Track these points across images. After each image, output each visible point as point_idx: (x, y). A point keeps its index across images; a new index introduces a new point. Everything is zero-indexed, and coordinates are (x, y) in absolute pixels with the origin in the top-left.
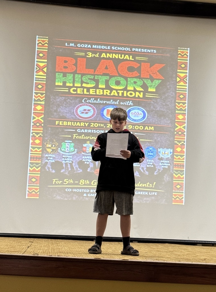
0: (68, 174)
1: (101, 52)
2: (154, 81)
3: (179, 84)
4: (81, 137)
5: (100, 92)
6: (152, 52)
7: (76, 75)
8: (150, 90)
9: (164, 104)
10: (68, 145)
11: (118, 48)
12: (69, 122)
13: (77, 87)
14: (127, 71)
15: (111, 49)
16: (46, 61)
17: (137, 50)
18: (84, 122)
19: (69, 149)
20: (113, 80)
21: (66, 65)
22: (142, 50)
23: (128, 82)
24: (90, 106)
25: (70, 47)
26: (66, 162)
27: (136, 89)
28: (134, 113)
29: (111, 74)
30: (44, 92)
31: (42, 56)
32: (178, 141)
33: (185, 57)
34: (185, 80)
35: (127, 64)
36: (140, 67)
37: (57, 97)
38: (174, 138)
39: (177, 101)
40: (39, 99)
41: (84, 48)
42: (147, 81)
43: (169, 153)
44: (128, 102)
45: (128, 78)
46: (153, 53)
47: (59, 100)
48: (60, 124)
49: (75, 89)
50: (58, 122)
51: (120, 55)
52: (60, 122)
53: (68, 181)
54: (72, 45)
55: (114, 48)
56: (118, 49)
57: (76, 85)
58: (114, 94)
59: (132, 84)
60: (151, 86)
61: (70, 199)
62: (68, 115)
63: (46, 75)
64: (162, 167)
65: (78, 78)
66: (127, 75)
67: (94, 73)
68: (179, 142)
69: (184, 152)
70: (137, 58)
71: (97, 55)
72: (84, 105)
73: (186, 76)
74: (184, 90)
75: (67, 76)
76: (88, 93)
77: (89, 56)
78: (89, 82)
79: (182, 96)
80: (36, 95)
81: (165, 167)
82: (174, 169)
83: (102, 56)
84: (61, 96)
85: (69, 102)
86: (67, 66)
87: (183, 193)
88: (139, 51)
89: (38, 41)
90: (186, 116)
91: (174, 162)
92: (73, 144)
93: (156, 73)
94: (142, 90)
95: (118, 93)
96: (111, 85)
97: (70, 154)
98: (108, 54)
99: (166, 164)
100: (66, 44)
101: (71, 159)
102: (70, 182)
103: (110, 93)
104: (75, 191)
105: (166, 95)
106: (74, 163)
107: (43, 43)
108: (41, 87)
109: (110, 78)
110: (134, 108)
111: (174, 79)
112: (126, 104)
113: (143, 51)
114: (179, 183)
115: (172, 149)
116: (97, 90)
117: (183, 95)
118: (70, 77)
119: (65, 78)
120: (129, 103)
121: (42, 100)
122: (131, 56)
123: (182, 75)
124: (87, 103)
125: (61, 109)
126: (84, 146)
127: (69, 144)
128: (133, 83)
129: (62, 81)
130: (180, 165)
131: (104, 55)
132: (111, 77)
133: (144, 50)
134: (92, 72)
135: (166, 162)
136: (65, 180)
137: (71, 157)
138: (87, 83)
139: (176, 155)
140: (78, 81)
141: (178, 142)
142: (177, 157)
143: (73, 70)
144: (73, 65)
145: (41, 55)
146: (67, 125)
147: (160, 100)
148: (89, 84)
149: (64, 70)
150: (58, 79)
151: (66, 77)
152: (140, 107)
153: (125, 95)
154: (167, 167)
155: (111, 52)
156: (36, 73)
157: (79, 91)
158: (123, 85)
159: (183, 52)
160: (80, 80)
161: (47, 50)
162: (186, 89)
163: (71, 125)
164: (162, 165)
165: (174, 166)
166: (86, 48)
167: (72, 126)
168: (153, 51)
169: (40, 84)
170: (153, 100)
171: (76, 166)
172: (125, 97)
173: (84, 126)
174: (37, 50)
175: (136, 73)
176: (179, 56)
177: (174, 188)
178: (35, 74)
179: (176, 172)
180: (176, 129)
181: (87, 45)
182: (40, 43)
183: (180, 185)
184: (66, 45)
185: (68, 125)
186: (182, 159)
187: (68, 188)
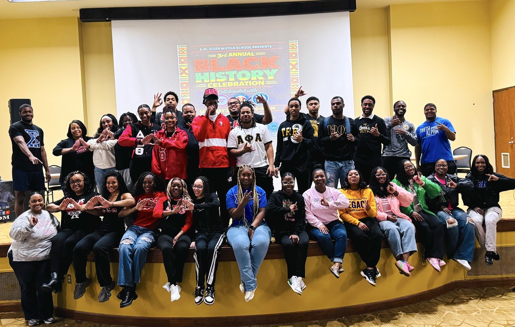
2: (272, 71)
3: (292, 70)
6: (268, 47)
7: (211, 73)
8: (269, 78)
9: (282, 88)
11: (241, 47)
13: (213, 83)
15: (236, 49)
16: (187, 64)
20: (240, 74)
23: (252, 74)
24: (224, 96)
27: (259, 78)
30: (188, 89)
31: (183, 61)
33: (295, 48)
34: (296, 66)
35: (249, 59)
39: (291, 84)
40: (185, 95)
44: (253, 89)
45: (252, 71)
47: (200, 94)
55: (238, 48)
56: (241, 49)
57: (211, 81)
59: (254, 75)
60: (270, 75)
63: (188, 76)
70: (257, 54)
71: (225, 55)
73: (297, 63)
74: (296, 75)
77: (219, 56)
80: (182, 92)
83: (229, 56)
86: (203, 67)
88: (258, 48)
89: (179, 49)
93: (273, 64)
94: (264, 79)
95: (245, 84)
98: (234, 54)
103: (239, 84)
105: (282, 81)
107: (183, 51)
108: (186, 85)
109: (237, 73)
111: (288, 67)
112: (251, 91)
117: (296, 79)
120: (254, 91)
121: (187, 95)
122: (252, 53)
123: (294, 63)
124: (222, 94)
128: (256, 74)
138: (220, 79)
143: (208, 69)
144: (208, 65)
149: (201, 70)
150: (197, 78)
155: (236, 51)
158: (248, 77)
159: (293, 45)
161: (186, 56)
162: (298, 74)
166: (216, 50)
169: (184, 83)
170: (273, 86)
172: (251, 86)
175: (257, 66)
176: (290, 48)
178: (180, 76)
181: (217, 48)
182: (180, 51)
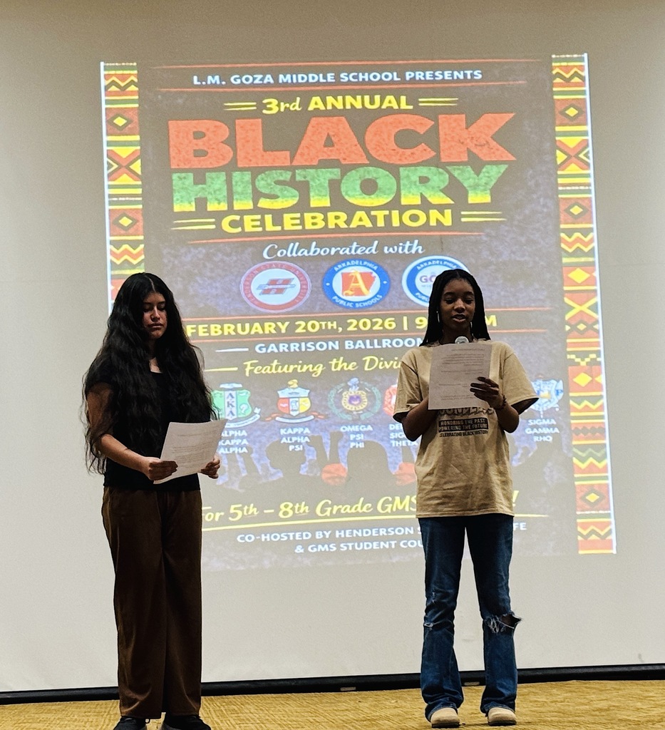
0: (240, 488)
1: (307, 93)
2: (484, 170)
3: (563, 170)
4: (269, 367)
5: (314, 221)
6: (469, 77)
7: (237, 176)
8: (473, 198)
9: (523, 239)
10: (233, 397)
11: (361, 74)
12: (226, 326)
13: (242, 213)
14: (395, 147)
15: (338, 81)
16: (137, 138)
17: (419, 75)
18: (275, 321)
19: (234, 410)
20: (352, 179)
21: (200, 144)
22: (437, 74)
23: (402, 182)
24: (288, 268)
25: (207, 86)
26: (229, 450)
27: (430, 199)
28: (429, 277)
29: (345, 159)
30: (141, 238)
31: (125, 125)
32: (578, 354)
33: (576, 85)
34: (581, 156)
35: (391, 123)
36: (435, 129)
37: (183, 250)
38: (565, 345)
39: (562, 226)
40: (126, 261)
41: (253, 85)
42: (463, 171)
43: (553, 393)
44: (408, 244)
45: (401, 169)
46: (472, 80)
47: (188, 258)
48: (201, 334)
49: (237, 218)
50: (192, 329)
51: (367, 98)
52: (200, 327)
53: (243, 511)
54: (213, 82)
55: (348, 76)
56: (361, 80)
57: (237, 206)
58: (361, 223)
59: (413, 186)
60: (475, 187)
61: (253, 567)
62: (221, 303)
63: (140, 183)
64: (536, 439)
65: (243, 182)
66: (395, 160)
67: (291, 162)
68: (583, 355)
69: (599, 387)
70: (424, 102)
71: (294, 106)
72: (271, 267)
73: (584, 145)
74: (582, 188)
75: (208, 180)
76: (279, 228)
77: (270, 109)
78: (279, 194)
79: (576, 210)
80: (114, 250)
81: (545, 439)
82: (574, 443)
83: (311, 108)
84: (196, 246)
85: (222, 261)
86: (206, 149)
87: (608, 516)
88: (428, 78)
89: (107, 77)
90: (594, 270)
91: (572, 421)
92: (245, 394)
93: (487, 142)
94: (448, 201)
95: (373, 219)
96: (349, 196)
97: (241, 424)
98: (330, 99)
99: (546, 431)
100: (195, 78)
101: (245, 442)
102: (250, 513)
103: (348, 222)
104: (268, 540)
105: (527, 212)
106: (256, 452)
107: (122, 84)
108: (130, 221)
109: (343, 174)
110: (427, 261)
111: (547, 158)
112: (400, 252)
113: (441, 77)
114: (593, 485)
115: (561, 382)
116: (306, 214)
117: (580, 206)
118: (217, 182)
119: (200, 186)
120: (410, 248)
121: (135, 262)
122: (403, 99)
123: (572, 142)
124: (278, 259)
125: (199, 284)
126: (281, 397)
127: (234, 393)
128: (418, 183)
129: (193, 199)
130: (593, 428)
131: (316, 104)
132: (346, 169)
133: (443, 74)
134: (285, 158)
135: (544, 422)
136: (233, 507)
137: (244, 433)
138: (274, 197)
139: (575, 399)
140: (242, 194)
141: (577, 357)
142: (579, 404)
143: (223, 160)
144: (222, 142)
145: (120, 121)
146: (222, 336)
147: (507, 228)
148: (280, 200)
149: (197, 163)
150: (179, 192)
151: (204, 183)
152: (445, 256)
153: (396, 223)
154: (551, 438)
155: (337, 89)
156: (109, 180)
157: (250, 223)
158: (387, 192)
159: (567, 69)
160: (250, 191)
161: (137, 105)
162: (589, 185)
163: (233, 333)
164: (533, 432)
165: (574, 435)
166: (258, 85)
167: (238, 335)
168: (472, 75)
169: (124, 214)
170: (488, 231)
171: (262, 462)
172: (396, 229)
173: (274, 332)
174: (104, 106)
175: (425, 150)
176: (555, 81)
177: (580, 503)
178: (107, 183)
179: (580, 453)
180: (568, 316)
181: (260, 77)
182: (113, 83)
183: (597, 493)
184: (196, 81)
185: (226, 333)
186: (597, 410)
187: (246, 531)
